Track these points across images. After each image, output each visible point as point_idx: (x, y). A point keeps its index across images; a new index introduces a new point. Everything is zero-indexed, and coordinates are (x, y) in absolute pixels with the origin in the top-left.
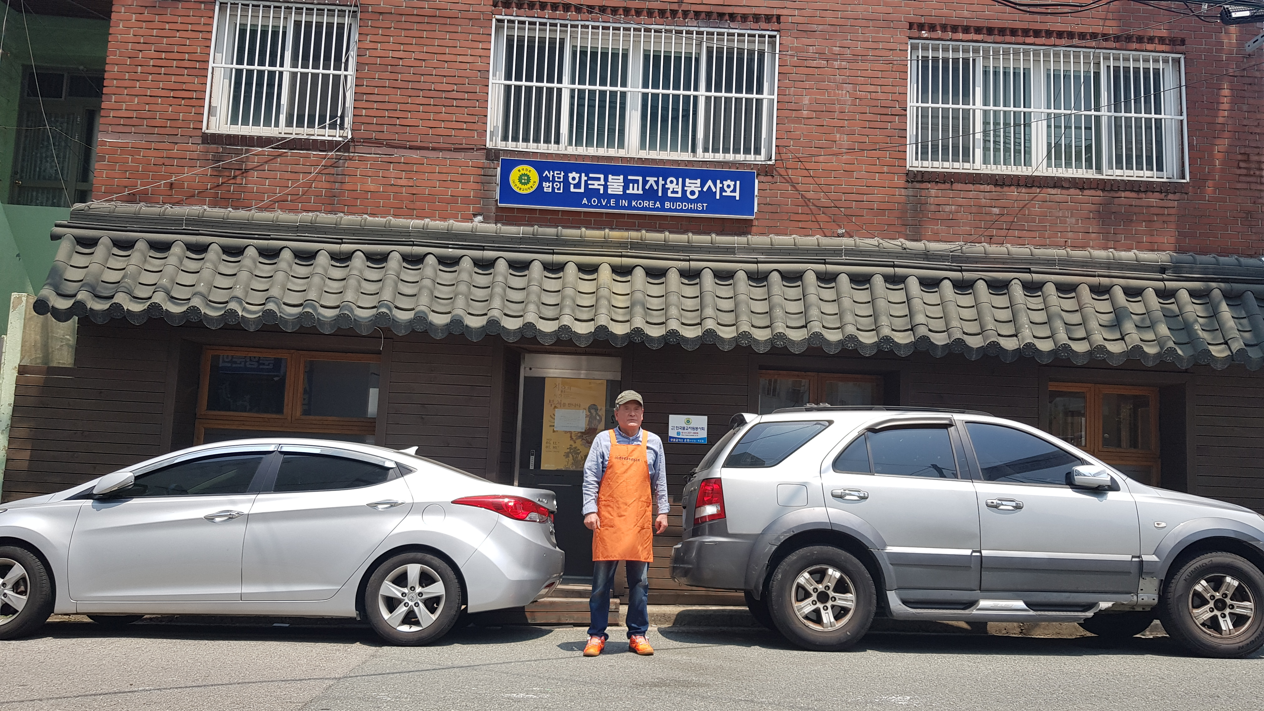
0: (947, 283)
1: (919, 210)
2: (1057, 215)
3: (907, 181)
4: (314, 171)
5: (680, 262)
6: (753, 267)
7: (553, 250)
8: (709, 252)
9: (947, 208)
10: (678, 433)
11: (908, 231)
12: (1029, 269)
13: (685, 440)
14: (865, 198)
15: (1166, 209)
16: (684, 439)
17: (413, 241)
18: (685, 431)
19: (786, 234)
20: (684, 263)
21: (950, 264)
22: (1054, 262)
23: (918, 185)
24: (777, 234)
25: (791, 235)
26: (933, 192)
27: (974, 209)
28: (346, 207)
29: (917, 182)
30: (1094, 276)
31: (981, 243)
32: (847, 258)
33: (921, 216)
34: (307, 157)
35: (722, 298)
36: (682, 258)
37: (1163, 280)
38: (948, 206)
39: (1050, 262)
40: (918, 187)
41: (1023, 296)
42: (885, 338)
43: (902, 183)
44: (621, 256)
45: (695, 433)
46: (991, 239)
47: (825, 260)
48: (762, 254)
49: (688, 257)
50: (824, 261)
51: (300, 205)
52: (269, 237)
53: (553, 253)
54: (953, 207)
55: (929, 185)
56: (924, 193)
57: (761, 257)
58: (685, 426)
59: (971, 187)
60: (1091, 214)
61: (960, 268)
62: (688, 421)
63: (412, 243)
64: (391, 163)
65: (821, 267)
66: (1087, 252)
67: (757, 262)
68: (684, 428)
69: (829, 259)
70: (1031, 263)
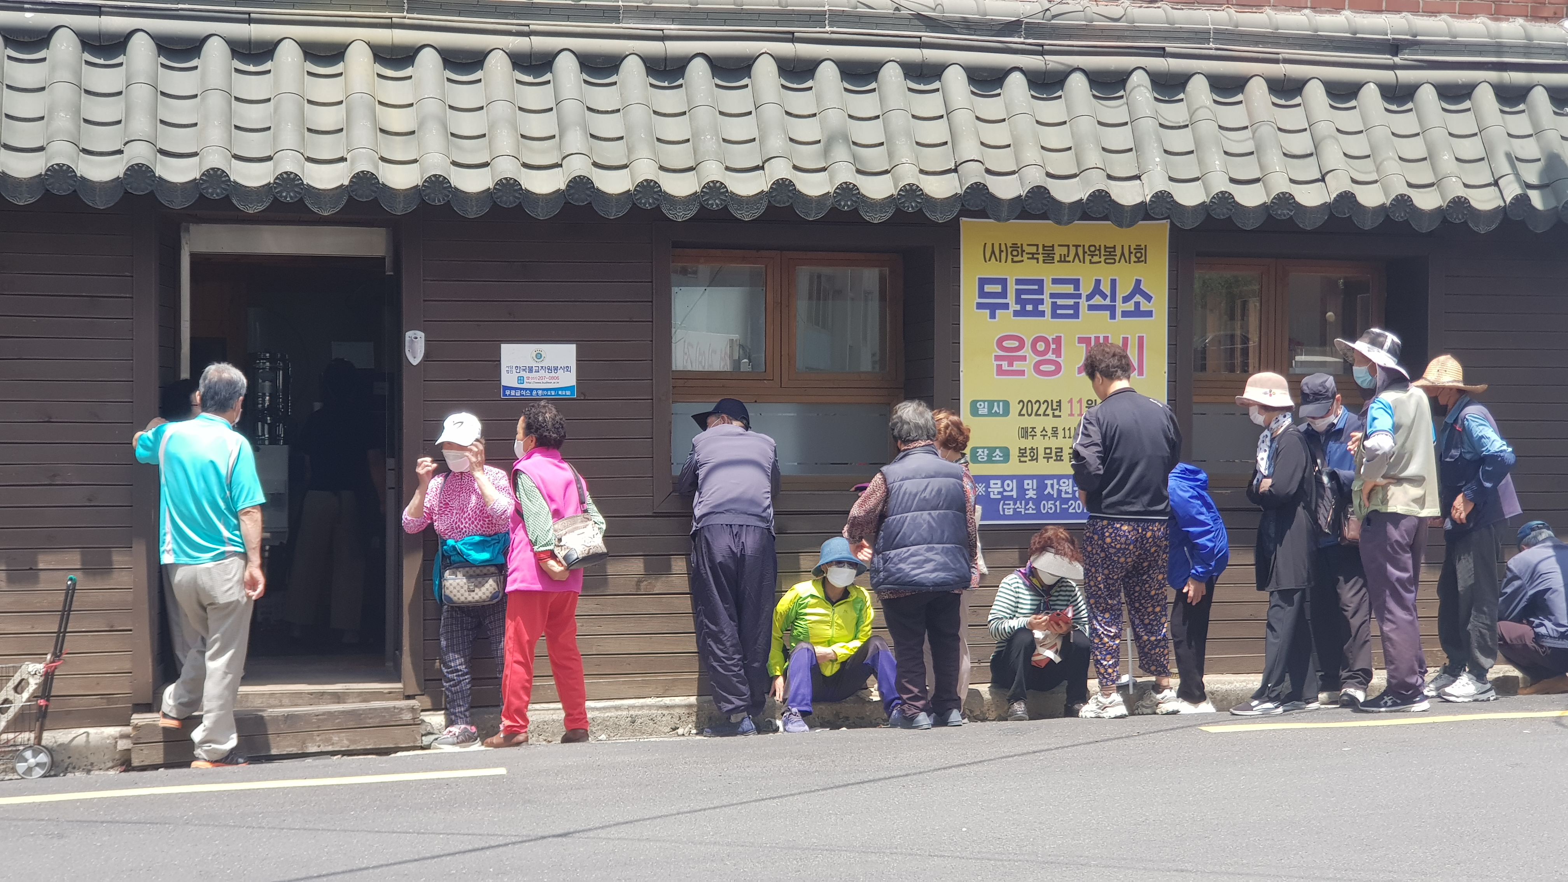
0: (1016, 77)
5: (512, 38)
6: (656, 47)
7: (249, 14)
8: (568, 18)
10: (521, 380)
12: (1164, 49)
13: (534, 393)
16: (531, 390)
18: (534, 374)
20: (518, 40)
21: (1022, 40)
22: (1206, 36)
30: (1276, 61)
32: (835, 29)
35: (598, 112)
36: (514, 28)
37: (1393, 67)
39: (1200, 36)
41: (1152, 100)
42: (908, 187)
44: (391, 26)
45: (553, 378)
47: (793, 33)
48: (673, 21)
49: (526, 29)
50: (790, 36)
53: (250, 21)
57: (671, 28)
58: (534, 364)
61: (1040, 48)
62: (539, 356)
65: (786, 49)
66: (1264, 15)
67: (663, 38)
68: (531, 370)
69: (800, 31)
70: (1165, 39)
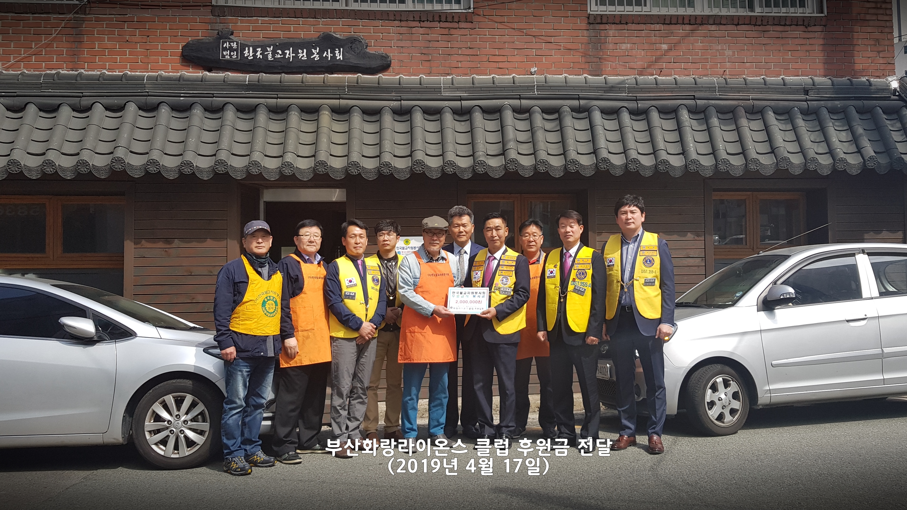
0: (624, 111)
1: (599, 48)
2: (717, 49)
3: (590, 23)
4: (55, 32)
5: (393, 102)
6: (457, 104)
7: (277, 95)
8: (417, 93)
9: (624, 46)
11: (590, 68)
12: (693, 96)
14: (553, 39)
15: (808, 40)
17: (148, 92)
19: (486, 74)
20: (396, 102)
21: (626, 94)
22: (714, 89)
23: (598, 27)
24: (477, 74)
25: (490, 75)
26: (611, 33)
27: (646, 46)
28: (86, 64)
29: (597, 23)
31: (653, 75)
32: (539, 93)
33: (601, 54)
34: (49, 19)
35: (430, 132)
36: (394, 98)
37: (806, 101)
38: (624, 45)
39: (711, 89)
40: (597, 28)
41: (690, 119)
42: (572, 161)
43: (584, 25)
44: (339, 98)
46: (661, 71)
47: (520, 95)
48: (465, 92)
49: (399, 97)
50: (519, 97)
51: (44, 64)
52: (15, 94)
53: (277, 98)
54: (629, 45)
55: (607, 27)
56: (603, 33)
57: (465, 95)
59: (642, 27)
60: (746, 46)
61: (635, 98)
63: (147, 93)
64: (125, 22)
65: (516, 102)
66: (742, 79)
67: (461, 100)
68: (403, 249)
69: (523, 94)
70: (695, 91)
